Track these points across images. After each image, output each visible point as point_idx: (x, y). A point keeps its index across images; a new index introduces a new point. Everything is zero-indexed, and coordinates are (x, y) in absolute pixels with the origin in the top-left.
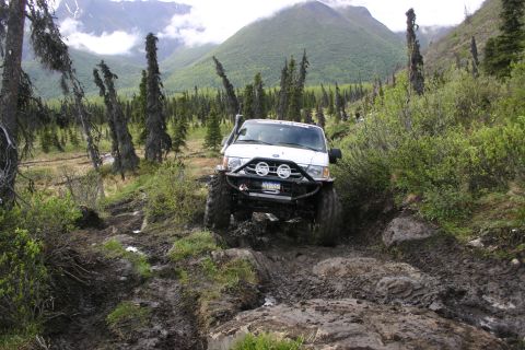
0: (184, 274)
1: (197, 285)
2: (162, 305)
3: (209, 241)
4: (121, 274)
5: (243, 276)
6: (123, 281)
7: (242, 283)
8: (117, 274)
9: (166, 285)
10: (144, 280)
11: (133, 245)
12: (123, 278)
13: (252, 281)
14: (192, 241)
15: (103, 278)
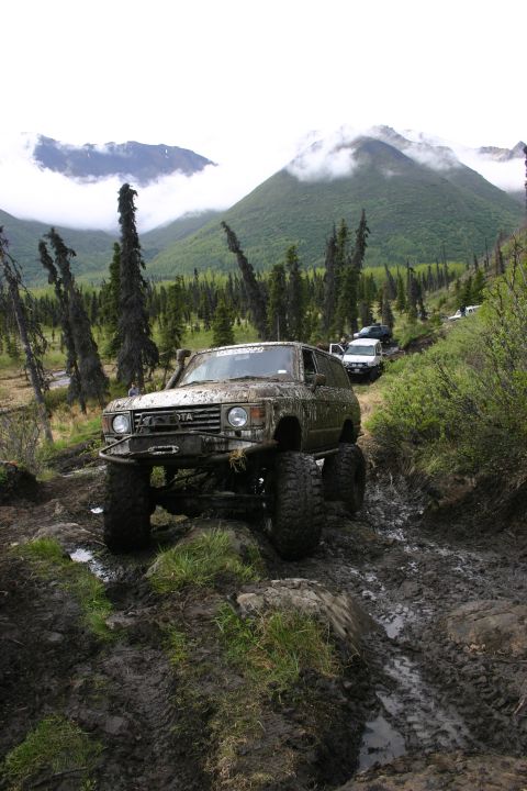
0: (178, 637)
1: (205, 677)
2: (131, 727)
3: (228, 551)
4: (51, 626)
5: (307, 658)
6: (55, 646)
7: (309, 677)
8: (44, 625)
9: (139, 665)
10: (96, 648)
11: (86, 545)
12: (55, 637)
13: (327, 667)
14: (193, 555)
15: (15, 635)
